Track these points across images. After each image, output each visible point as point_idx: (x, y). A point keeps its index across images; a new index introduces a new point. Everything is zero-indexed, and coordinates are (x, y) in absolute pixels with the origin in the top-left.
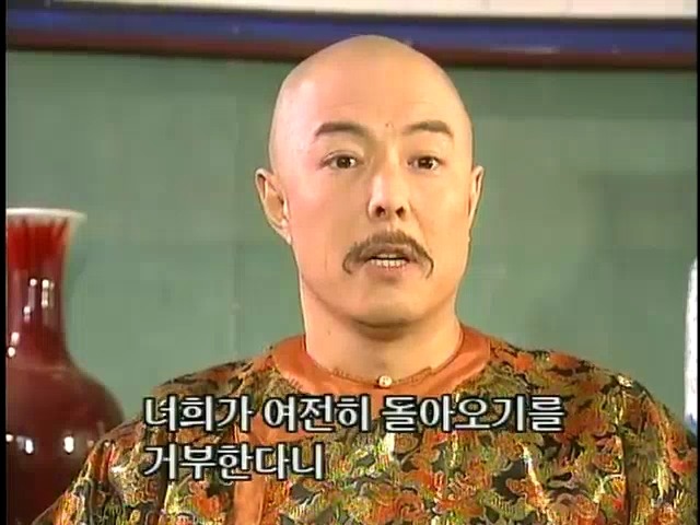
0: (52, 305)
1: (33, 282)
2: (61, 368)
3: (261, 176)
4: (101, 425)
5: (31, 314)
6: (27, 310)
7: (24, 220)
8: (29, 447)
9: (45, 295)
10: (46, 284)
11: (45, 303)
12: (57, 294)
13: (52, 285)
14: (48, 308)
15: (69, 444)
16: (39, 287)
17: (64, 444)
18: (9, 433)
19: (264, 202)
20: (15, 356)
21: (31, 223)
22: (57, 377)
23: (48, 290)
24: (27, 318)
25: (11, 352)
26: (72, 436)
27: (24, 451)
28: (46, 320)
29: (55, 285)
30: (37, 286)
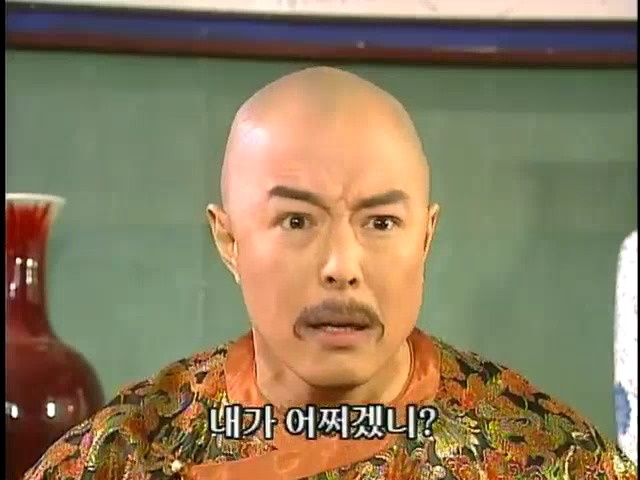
0: (36, 279)
1: (19, 261)
2: (44, 339)
3: (211, 213)
4: (80, 392)
5: (16, 290)
6: (13, 286)
8: (15, 412)
9: (29, 273)
10: (30, 263)
11: (29, 280)
12: (40, 273)
13: (36, 264)
14: (32, 285)
15: (51, 409)
16: (24, 267)
17: (46, 410)
19: (215, 235)
21: (16, 204)
22: (42, 348)
23: (32, 268)
24: (13, 294)
26: (54, 402)
27: (10, 416)
28: (30, 296)
29: (39, 263)
30: (22, 265)
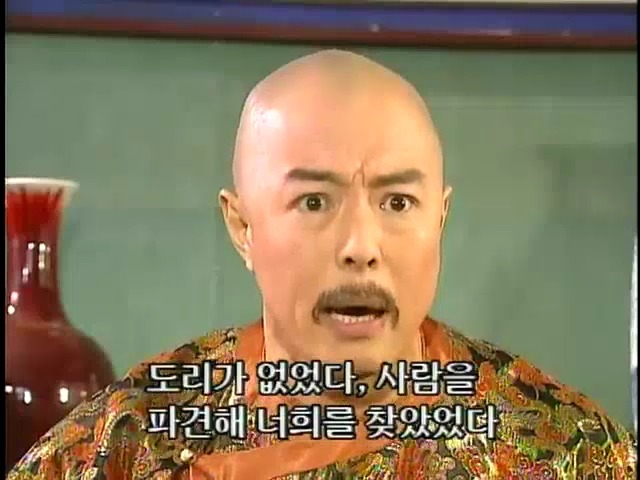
0: (49, 267)
1: (31, 246)
2: (56, 325)
3: (223, 198)
4: (93, 377)
5: (29, 275)
6: (26, 272)
7: (22, 188)
8: (28, 398)
9: (41, 257)
10: (42, 247)
11: (41, 265)
12: (53, 258)
13: (49, 249)
14: (45, 270)
15: (64, 395)
16: (36, 251)
17: (59, 395)
18: (9, 384)
19: (227, 221)
20: (15, 313)
21: (29, 192)
22: (54, 334)
23: (45, 253)
24: (25, 279)
25: (11, 310)
27: (23, 401)
28: (43, 280)
29: (52, 248)
30: (34, 249)
